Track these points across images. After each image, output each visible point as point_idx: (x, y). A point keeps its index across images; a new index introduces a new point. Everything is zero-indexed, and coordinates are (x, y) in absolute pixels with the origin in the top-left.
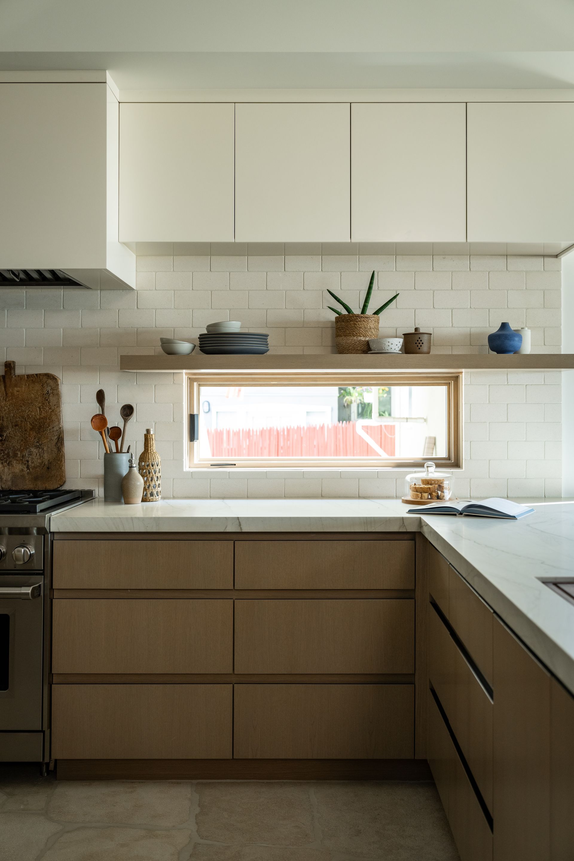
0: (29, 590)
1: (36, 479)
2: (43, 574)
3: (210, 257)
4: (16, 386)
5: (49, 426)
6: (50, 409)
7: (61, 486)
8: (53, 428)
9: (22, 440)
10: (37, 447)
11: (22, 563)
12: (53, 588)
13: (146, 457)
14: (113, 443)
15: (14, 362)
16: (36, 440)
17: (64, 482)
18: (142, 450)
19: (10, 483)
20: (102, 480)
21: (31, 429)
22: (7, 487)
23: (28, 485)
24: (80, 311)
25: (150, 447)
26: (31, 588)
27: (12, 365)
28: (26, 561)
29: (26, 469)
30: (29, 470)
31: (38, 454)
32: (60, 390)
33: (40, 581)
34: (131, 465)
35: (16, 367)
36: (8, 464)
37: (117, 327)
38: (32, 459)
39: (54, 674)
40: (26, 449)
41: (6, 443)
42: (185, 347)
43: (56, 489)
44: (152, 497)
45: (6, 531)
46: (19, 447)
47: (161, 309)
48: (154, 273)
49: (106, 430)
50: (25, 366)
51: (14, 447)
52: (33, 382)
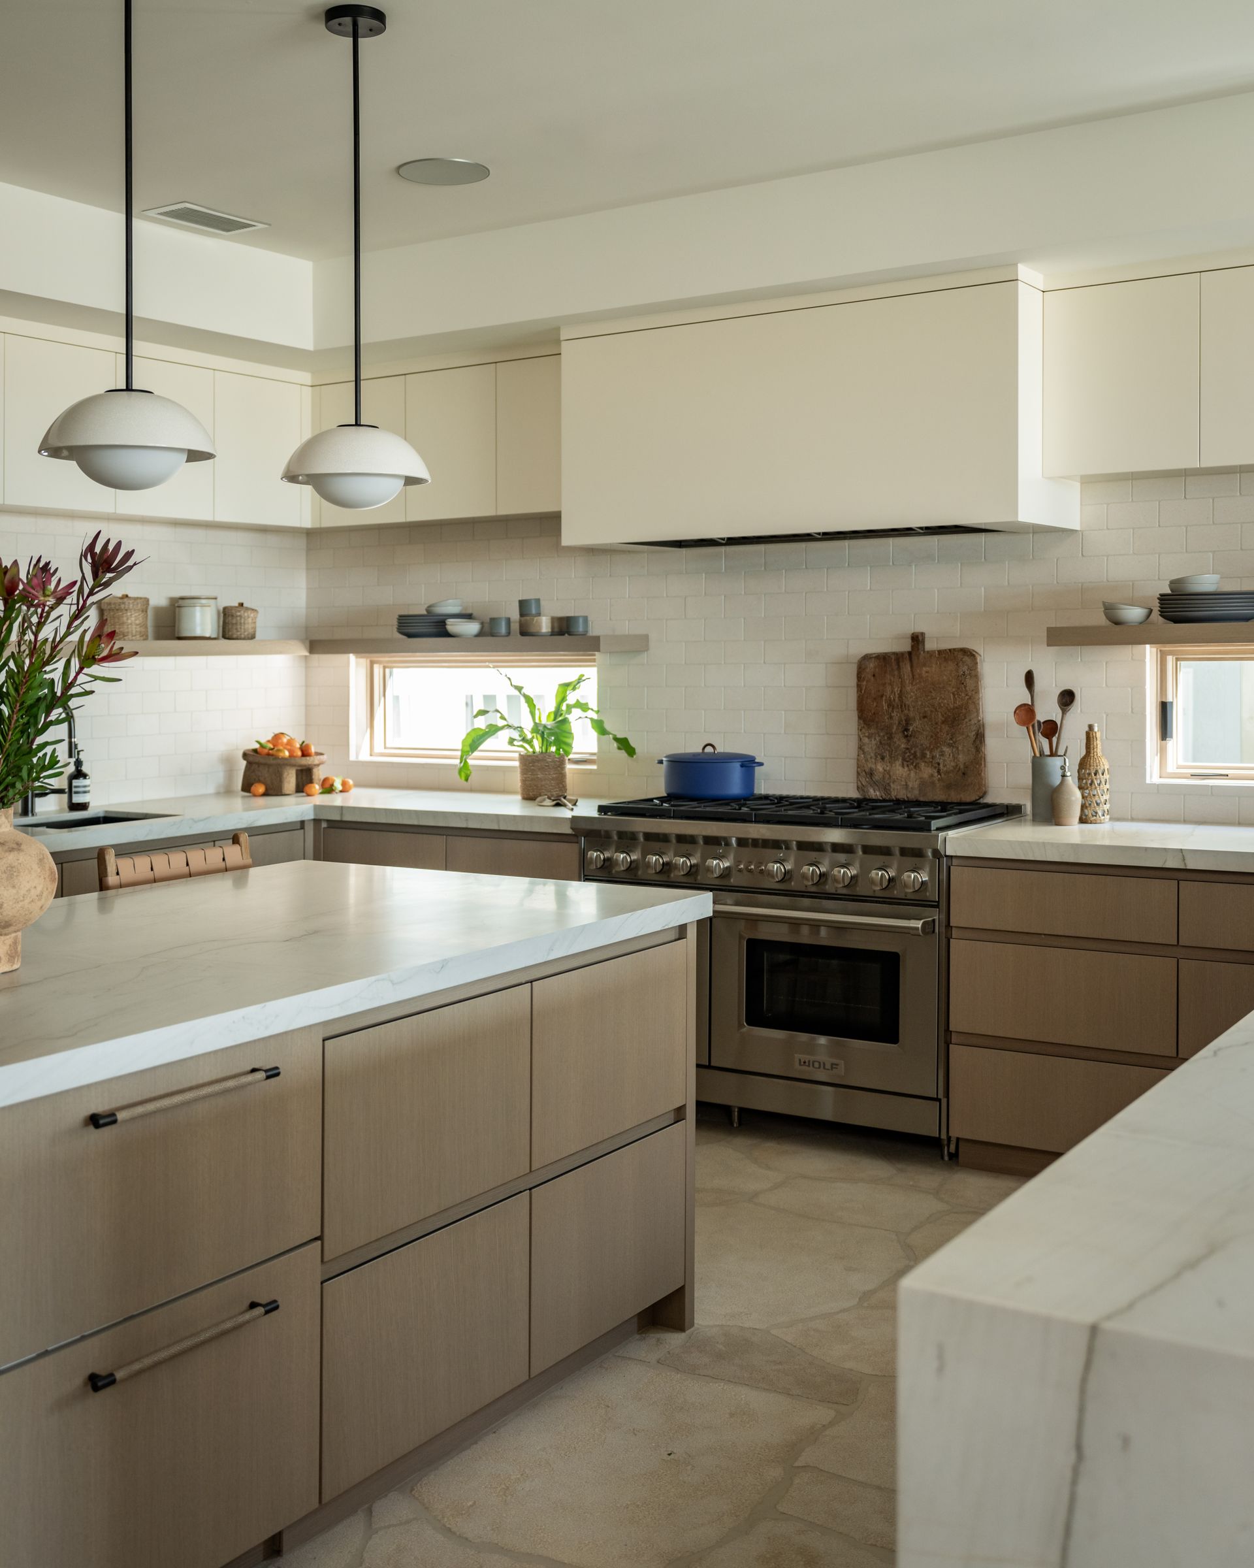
0: (918, 924)
1: (949, 787)
2: (937, 906)
3: (1184, 478)
4: (924, 665)
5: (965, 718)
6: (967, 695)
7: (980, 798)
8: (970, 720)
9: (932, 737)
10: (950, 745)
11: (912, 891)
12: (951, 925)
13: (1086, 763)
14: (1045, 743)
15: (923, 634)
16: (948, 737)
17: (985, 793)
18: (1084, 752)
19: (916, 792)
20: (1030, 792)
21: (943, 722)
22: (913, 797)
23: (940, 796)
24: (1007, 563)
25: (1092, 748)
26: (922, 921)
27: (920, 638)
28: (916, 889)
29: (936, 774)
30: (941, 775)
31: (951, 755)
32: (979, 670)
33: (935, 915)
34: (1064, 774)
35: (926, 639)
36: (915, 767)
37: (1055, 582)
38: (944, 760)
39: (954, 1032)
40: (937, 749)
41: (913, 739)
42: (1134, 614)
43: (974, 801)
44: (1095, 818)
45: (897, 852)
46: (928, 745)
47: (1114, 555)
48: (1105, 506)
49: (1036, 725)
50: (937, 638)
51: (922, 745)
52: (946, 660)
